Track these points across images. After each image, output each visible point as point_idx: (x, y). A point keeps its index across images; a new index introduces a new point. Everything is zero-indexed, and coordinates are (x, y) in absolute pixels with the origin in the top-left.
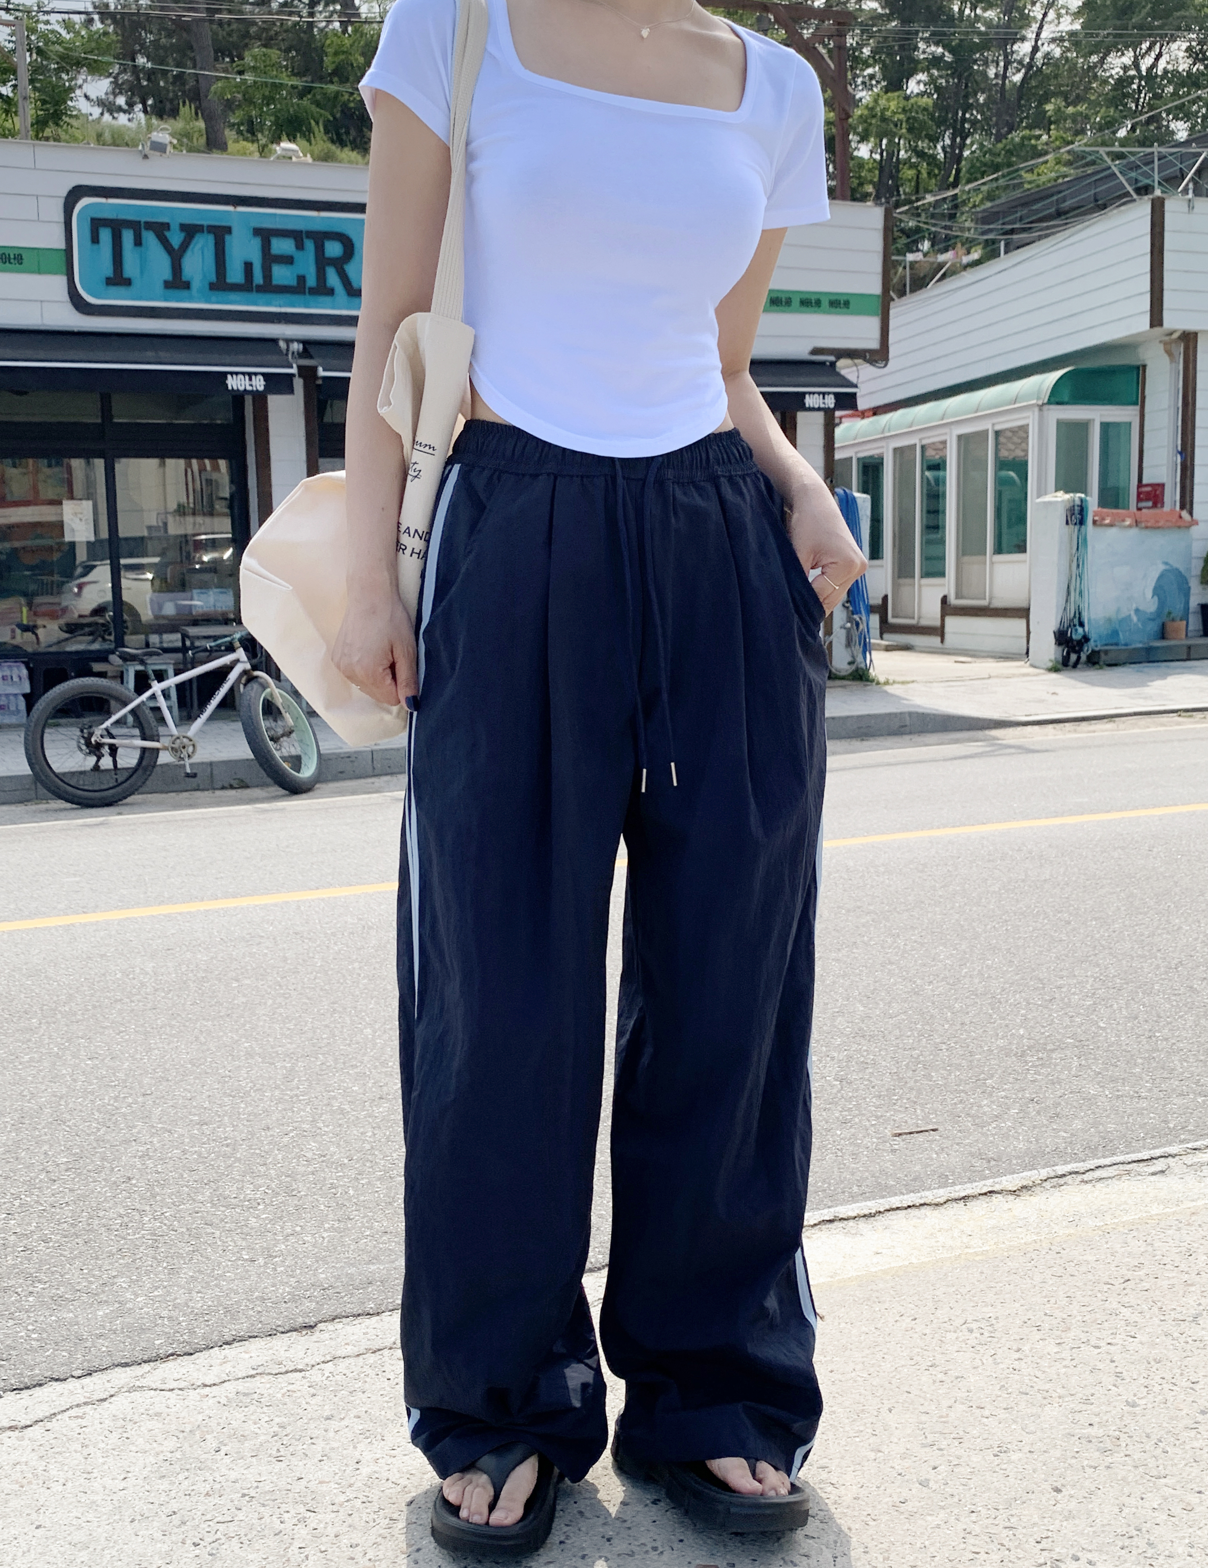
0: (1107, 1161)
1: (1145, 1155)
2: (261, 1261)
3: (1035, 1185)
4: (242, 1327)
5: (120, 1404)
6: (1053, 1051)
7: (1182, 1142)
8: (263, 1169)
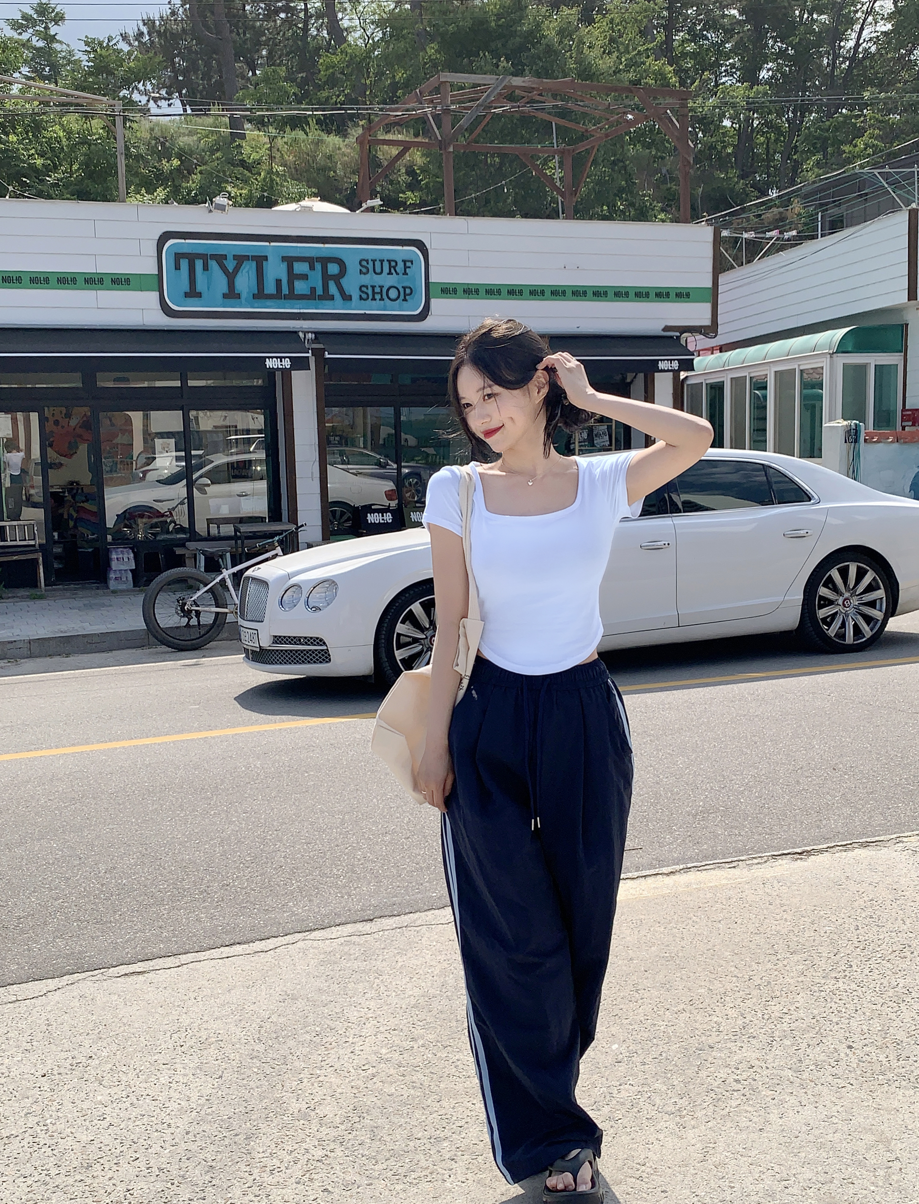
0: (711, 862)
1: (729, 860)
2: (346, 897)
3: (676, 871)
4: (343, 920)
5: (300, 944)
6: (711, 813)
7: (749, 855)
8: (339, 862)
